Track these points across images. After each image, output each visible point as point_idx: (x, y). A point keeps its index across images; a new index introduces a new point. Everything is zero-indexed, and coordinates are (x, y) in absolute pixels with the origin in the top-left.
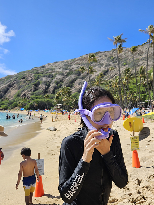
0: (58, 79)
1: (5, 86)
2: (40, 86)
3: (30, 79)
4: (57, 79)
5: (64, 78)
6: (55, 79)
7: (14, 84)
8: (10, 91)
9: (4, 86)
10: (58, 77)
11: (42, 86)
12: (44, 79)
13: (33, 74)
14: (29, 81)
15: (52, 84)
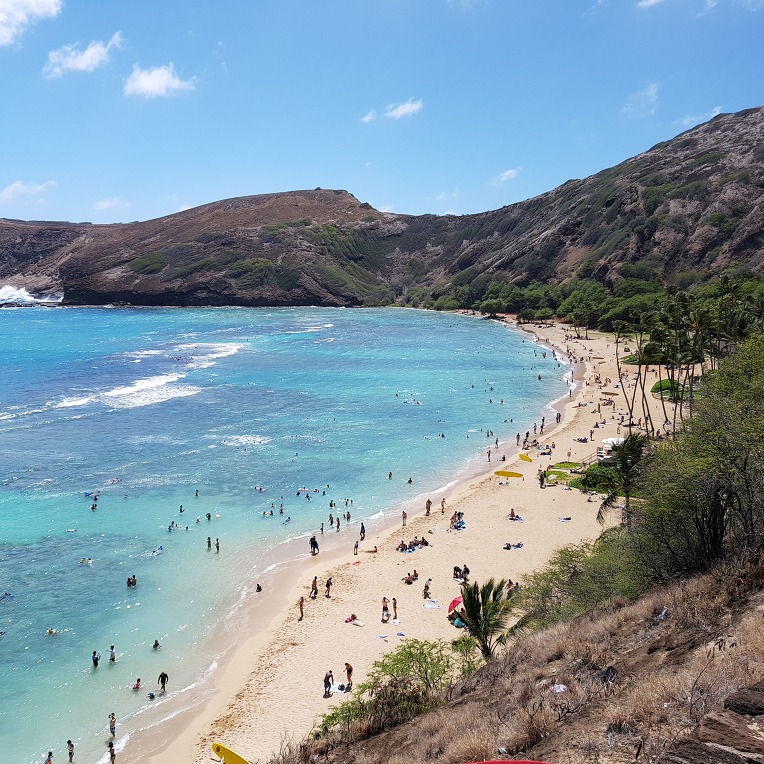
0: (725, 203)
1: (553, 234)
2: (657, 235)
3: (628, 208)
4: (723, 202)
5: (750, 195)
6: (716, 205)
7: (580, 223)
8: (566, 251)
9: (549, 232)
10: (729, 193)
11: (662, 237)
12: (674, 206)
13: (641, 189)
14: (625, 214)
15: (703, 225)
